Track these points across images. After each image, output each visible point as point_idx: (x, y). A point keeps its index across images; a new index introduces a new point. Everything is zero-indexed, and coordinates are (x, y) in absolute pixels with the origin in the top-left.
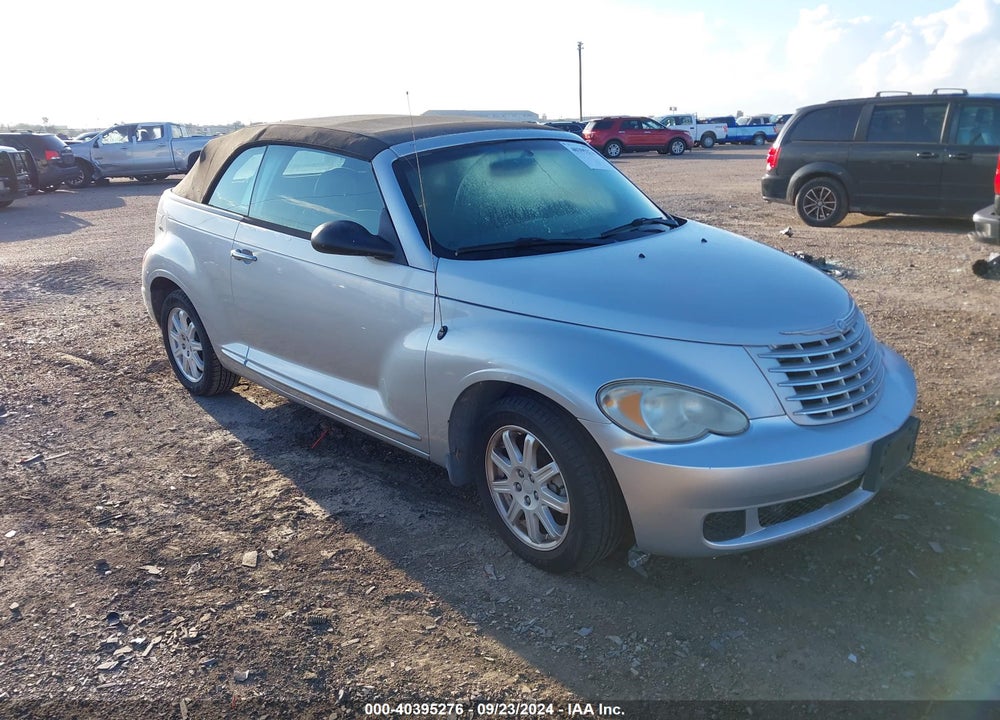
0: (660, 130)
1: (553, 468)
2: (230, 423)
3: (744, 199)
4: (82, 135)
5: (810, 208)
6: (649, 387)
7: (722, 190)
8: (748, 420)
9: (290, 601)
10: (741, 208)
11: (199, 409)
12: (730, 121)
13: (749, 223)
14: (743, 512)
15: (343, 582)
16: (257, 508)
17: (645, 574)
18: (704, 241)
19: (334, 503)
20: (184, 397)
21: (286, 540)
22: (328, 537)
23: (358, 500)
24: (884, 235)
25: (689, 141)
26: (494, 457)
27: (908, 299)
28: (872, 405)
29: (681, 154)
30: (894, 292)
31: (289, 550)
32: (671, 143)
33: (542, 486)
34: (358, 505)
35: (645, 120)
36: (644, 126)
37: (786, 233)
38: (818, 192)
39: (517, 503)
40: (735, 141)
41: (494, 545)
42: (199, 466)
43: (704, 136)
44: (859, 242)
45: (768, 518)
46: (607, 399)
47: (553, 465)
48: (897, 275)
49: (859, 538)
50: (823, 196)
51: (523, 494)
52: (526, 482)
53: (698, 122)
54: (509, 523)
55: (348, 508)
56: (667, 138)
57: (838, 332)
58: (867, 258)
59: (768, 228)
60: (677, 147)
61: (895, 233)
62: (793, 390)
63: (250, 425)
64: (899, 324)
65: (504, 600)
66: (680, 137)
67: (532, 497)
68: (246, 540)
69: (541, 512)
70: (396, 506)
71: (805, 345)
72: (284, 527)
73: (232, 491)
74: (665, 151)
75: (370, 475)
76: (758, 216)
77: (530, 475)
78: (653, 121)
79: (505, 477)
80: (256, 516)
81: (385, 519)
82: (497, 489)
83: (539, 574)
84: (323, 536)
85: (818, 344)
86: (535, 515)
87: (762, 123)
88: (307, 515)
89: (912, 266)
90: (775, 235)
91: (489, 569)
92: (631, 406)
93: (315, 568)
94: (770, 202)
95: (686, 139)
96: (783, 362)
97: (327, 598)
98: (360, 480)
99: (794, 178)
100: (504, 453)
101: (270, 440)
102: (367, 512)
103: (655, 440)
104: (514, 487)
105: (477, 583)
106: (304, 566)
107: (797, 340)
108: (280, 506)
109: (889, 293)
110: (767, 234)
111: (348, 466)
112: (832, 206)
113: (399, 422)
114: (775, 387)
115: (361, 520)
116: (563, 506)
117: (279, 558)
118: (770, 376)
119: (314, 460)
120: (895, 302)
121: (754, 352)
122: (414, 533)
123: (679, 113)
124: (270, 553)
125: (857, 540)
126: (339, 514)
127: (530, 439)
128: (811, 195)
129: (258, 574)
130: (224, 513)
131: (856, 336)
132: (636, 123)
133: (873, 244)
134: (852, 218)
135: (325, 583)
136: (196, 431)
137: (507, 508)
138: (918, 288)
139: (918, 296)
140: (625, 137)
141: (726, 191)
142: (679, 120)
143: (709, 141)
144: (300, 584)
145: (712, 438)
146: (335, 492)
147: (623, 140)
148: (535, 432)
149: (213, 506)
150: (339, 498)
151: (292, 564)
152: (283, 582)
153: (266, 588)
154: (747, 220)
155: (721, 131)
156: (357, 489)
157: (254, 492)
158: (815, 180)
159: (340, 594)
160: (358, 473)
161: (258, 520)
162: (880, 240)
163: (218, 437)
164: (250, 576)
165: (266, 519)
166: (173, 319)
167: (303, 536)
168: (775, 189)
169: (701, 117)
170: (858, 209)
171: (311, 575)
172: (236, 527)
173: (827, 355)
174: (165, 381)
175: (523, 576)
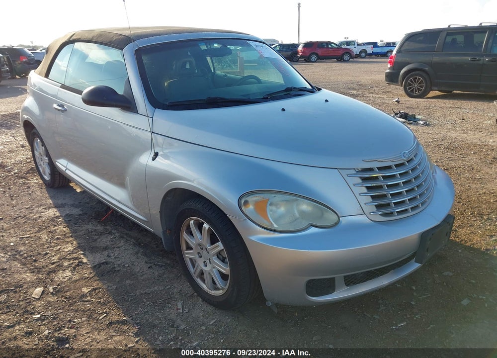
0: (338, 48)
1: (220, 246)
2: (62, 204)
3: (377, 84)
4: (41, 49)
5: (410, 88)
6: (273, 195)
7: (366, 79)
8: (339, 217)
9: (50, 324)
10: (375, 88)
11: (47, 195)
12: (375, 44)
13: (378, 96)
14: (334, 278)
15: (88, 310)
16: (55, 259)
17: (276, 310)
18: (327, 101)
19: (102, 256)
20: (41, 188)
21: (65, 280)
22: (90, 279)
23: (116, 255)
24: (449, 103)
25: (352, 54)
26: (185, 236)
27: (459, 138)
28: (424, 206)
29: (348, 61)
30: (452, 134)
31: (64, 287)
32: (343, 55)
33: (213, 256)
34: (115, 258)
35: (330, 43)
36: (330, 46)
37: (396, 101)
38: (415, 79)
39: (198, 265)
40: (377, 55)
41: (187, 288)
42: (34, 230)
43: (361, 52)
44: (435, 106)
45: (351, 281)
46: (246, 203)
47: (220, 243)
48: (454, 124)
49: (414, 288)
50: (418, 81)
51: (202, 260)
52: (204, 253)
53: (358, 45)
54: (195, 276)
55: (109, 260)
56: (341, 52)
57: (404, 159)
58: (439, 115)
59: (388, 99)
60: (346, 57)
61: (455, 101)
62: (370, 197)
63: (72, 205)
64: (452, 152)
65: (182, 327)
66: (348, 52)
67: (208, 262)
68: (41, 279)
69: (213, 272)
70: (137, 260)
71: (380, 169)
72: (67, 271)
73: (45, 247)
74: (340, 59)
75: (129, 239)
76: (383, 92)
77: (206, 249)
78: (334, 44)
79: (192, 249)
80: (53, 263)
81: (128, 268)
82: (188, 255)
83: (210, 309)
84: (88, 278)
85: (389, 167)
86: (209, 273)
87: (392, 45)
88: (83, 263)
89: (463, 119)
90: (390, 102)
91: (180, 305)
92: (261, 208)
93: (75, 300)
94: (389, 84)
95: (351, 52)
96: (364, 179)
97: (74, 322)
98: (122, 242)
99: (402, 72)
100: (191, 234)
101: (80, 215)
102: (119, 263)
103: (275, 231)
104: (197, 256)
105: (169, 314)
106: (69, 298)
107: (375, 165)
108: (70, 257)
109: (449, 134)
110: (387, 102)
111: (118, 233)
112: (422, 87)
113: (137, 210)
114: (358, 196)
115: (115, 268)
116: (225, 270)
117: (56, 292)
118: (355, 189)
119: (100, 228)
120: (452, 139)
121: (344, 172)
122: (142, 278)
123: (350, 40)
124: (51, 289)
125: (413, 289)
126: (103, 263)
127: (206, 226)
128: (411, 81)
129: (38, 304)
130: (35, 261)
131: (415, 163)
132: (325, 44)
133: (443, 108)
134: (432, 93)
135: (76, 311)
136: (40, 209)
137: (194, 266)
138: (465, 132)
139: (464, 136)
140: (319, 51)
141: (368, 79)
142: (348, 43)
143: (363, 55)
144: (61, 311)
145: (313, 230)
146: (106, 248)
147: (318, 53)
148: (209, 223)
149: (31, 256)
150: (106, 253)
151: (63, 296)
152: (52, 309)
153: (39, 313)
154: (377, 94)
155: (370, 50)
156: (118, 247)
157: (59, 247)
158: (413, 73)
159: (83, 319)
160: (122, 237)
161: (54, 266)
162: (447, 105)
163: (53, 212)
164: (33, 305)
165: (58, 265)
166: (35, 144)
167: (76, 277)
168: (392, 78)
169: (360, 42)
170: (436, 88)
171: (71, 305)
172: (38, 270)
173: (394, 175)
174: (35, 178)
175: (200, 310)
